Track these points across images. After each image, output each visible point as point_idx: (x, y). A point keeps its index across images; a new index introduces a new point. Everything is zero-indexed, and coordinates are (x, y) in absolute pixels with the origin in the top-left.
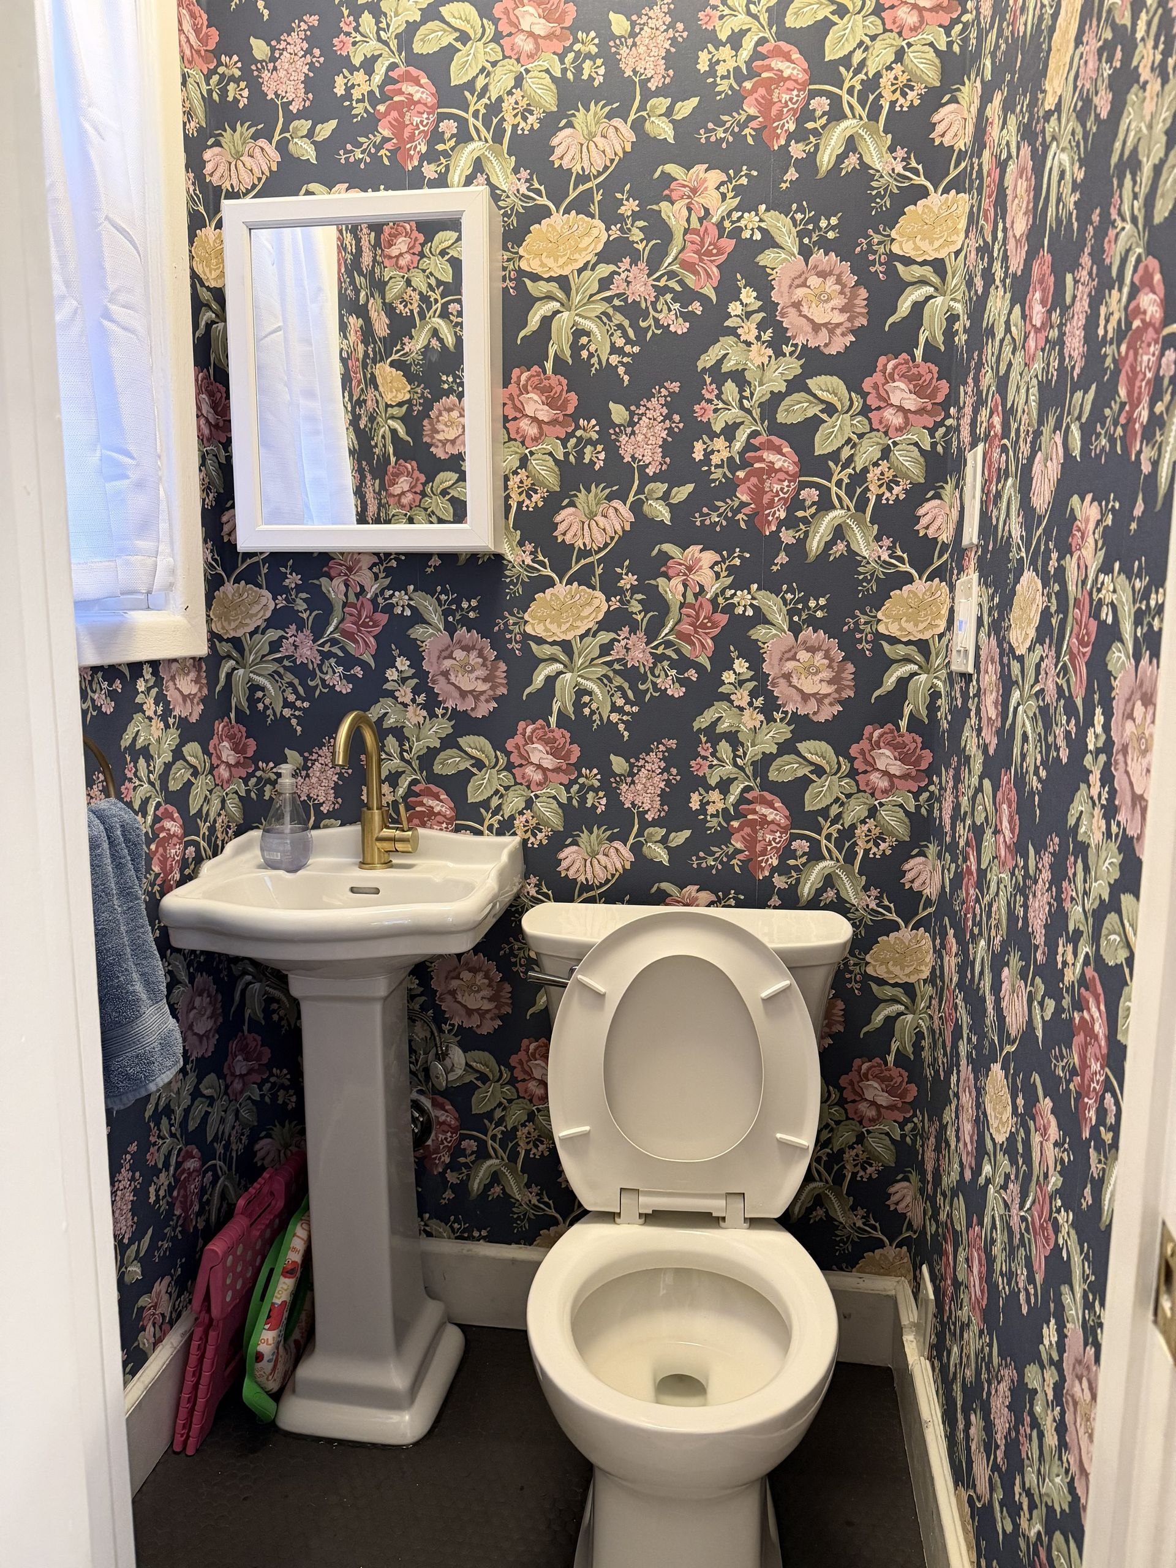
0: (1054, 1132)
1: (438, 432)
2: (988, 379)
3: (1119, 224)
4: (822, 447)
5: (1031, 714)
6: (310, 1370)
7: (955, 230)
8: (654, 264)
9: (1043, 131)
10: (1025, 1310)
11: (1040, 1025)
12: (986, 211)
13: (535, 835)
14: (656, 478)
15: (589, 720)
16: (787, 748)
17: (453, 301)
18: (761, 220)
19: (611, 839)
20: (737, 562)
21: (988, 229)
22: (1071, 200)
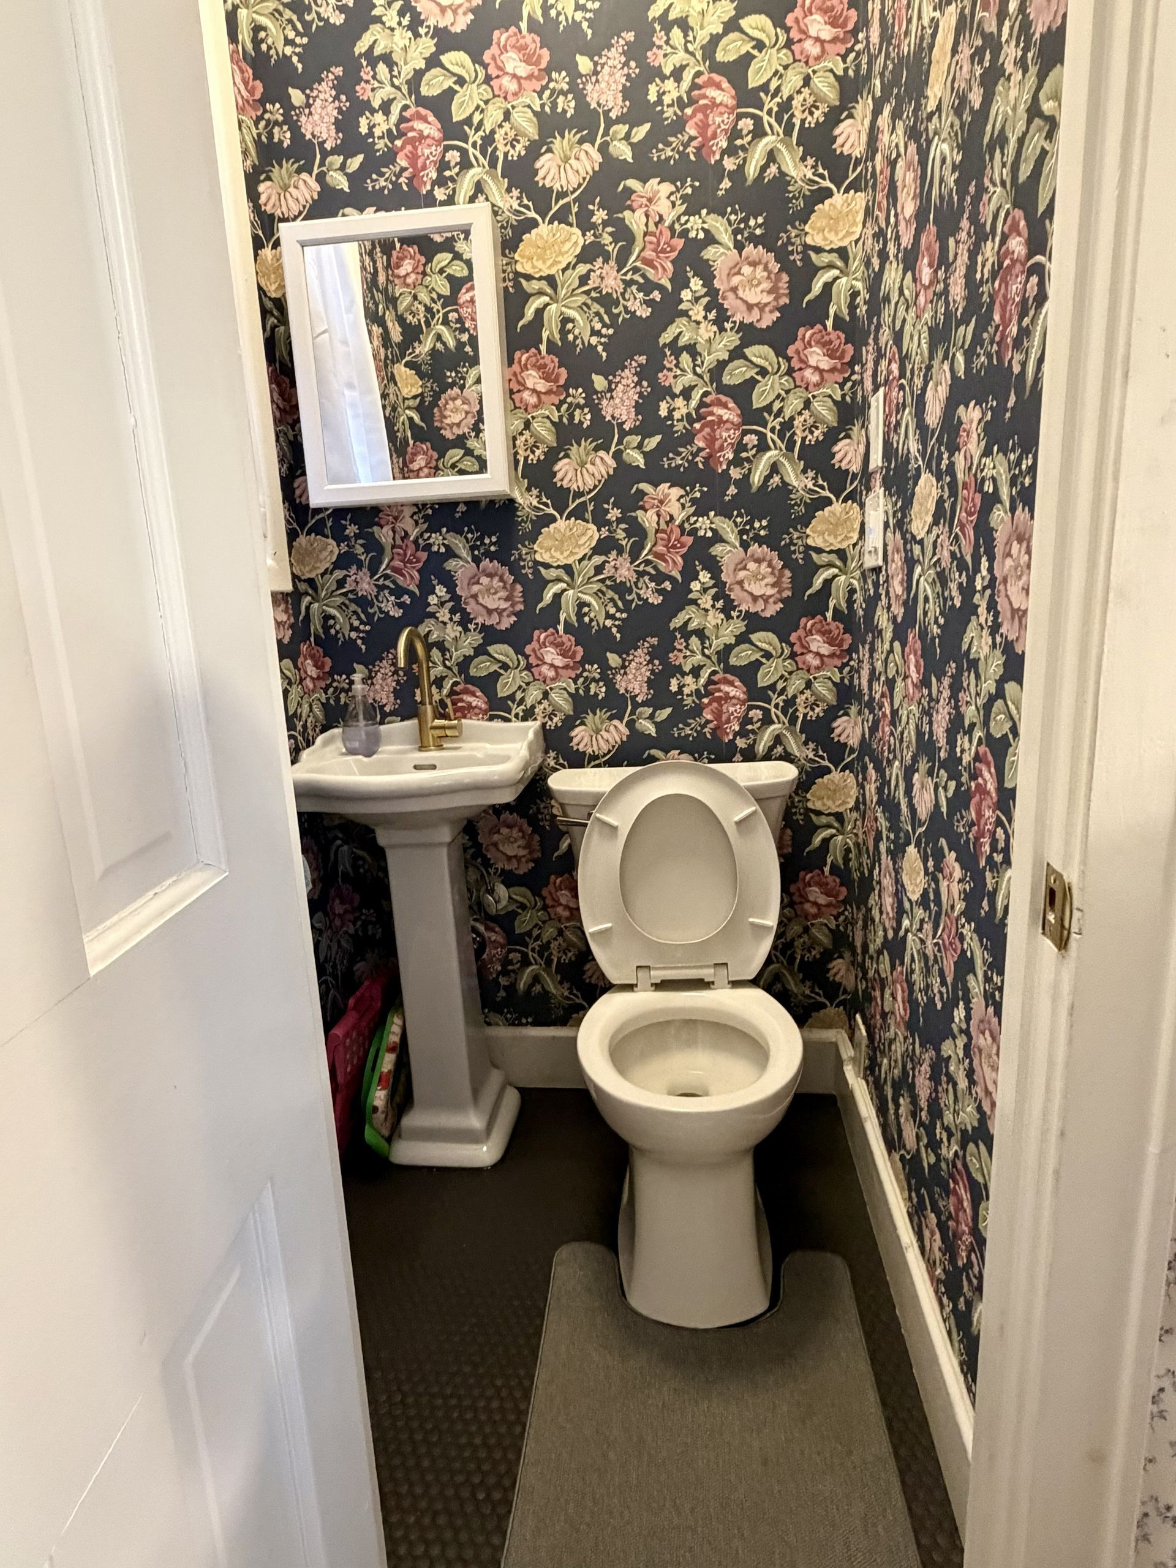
0: (958, 873)
1: (445, 417)
2: (885, 336)
3: (992, 189)
4: (758, 402)
5: (930, 580)
6: (413, 1120)
7: (855, 223)
8: (621, 263)
9: (927, 129)
10: (939, 1006)
11: (945, 803)
12: (879, 203)
13: (551, 719)
14: (631, 432)
15: (589, 626)
16: (742, 639)
17: (452, 311)
18: (704, 222)
19: (611, 718)
20: (698, 495)
21: (882, 216)
22: (951, 179)
